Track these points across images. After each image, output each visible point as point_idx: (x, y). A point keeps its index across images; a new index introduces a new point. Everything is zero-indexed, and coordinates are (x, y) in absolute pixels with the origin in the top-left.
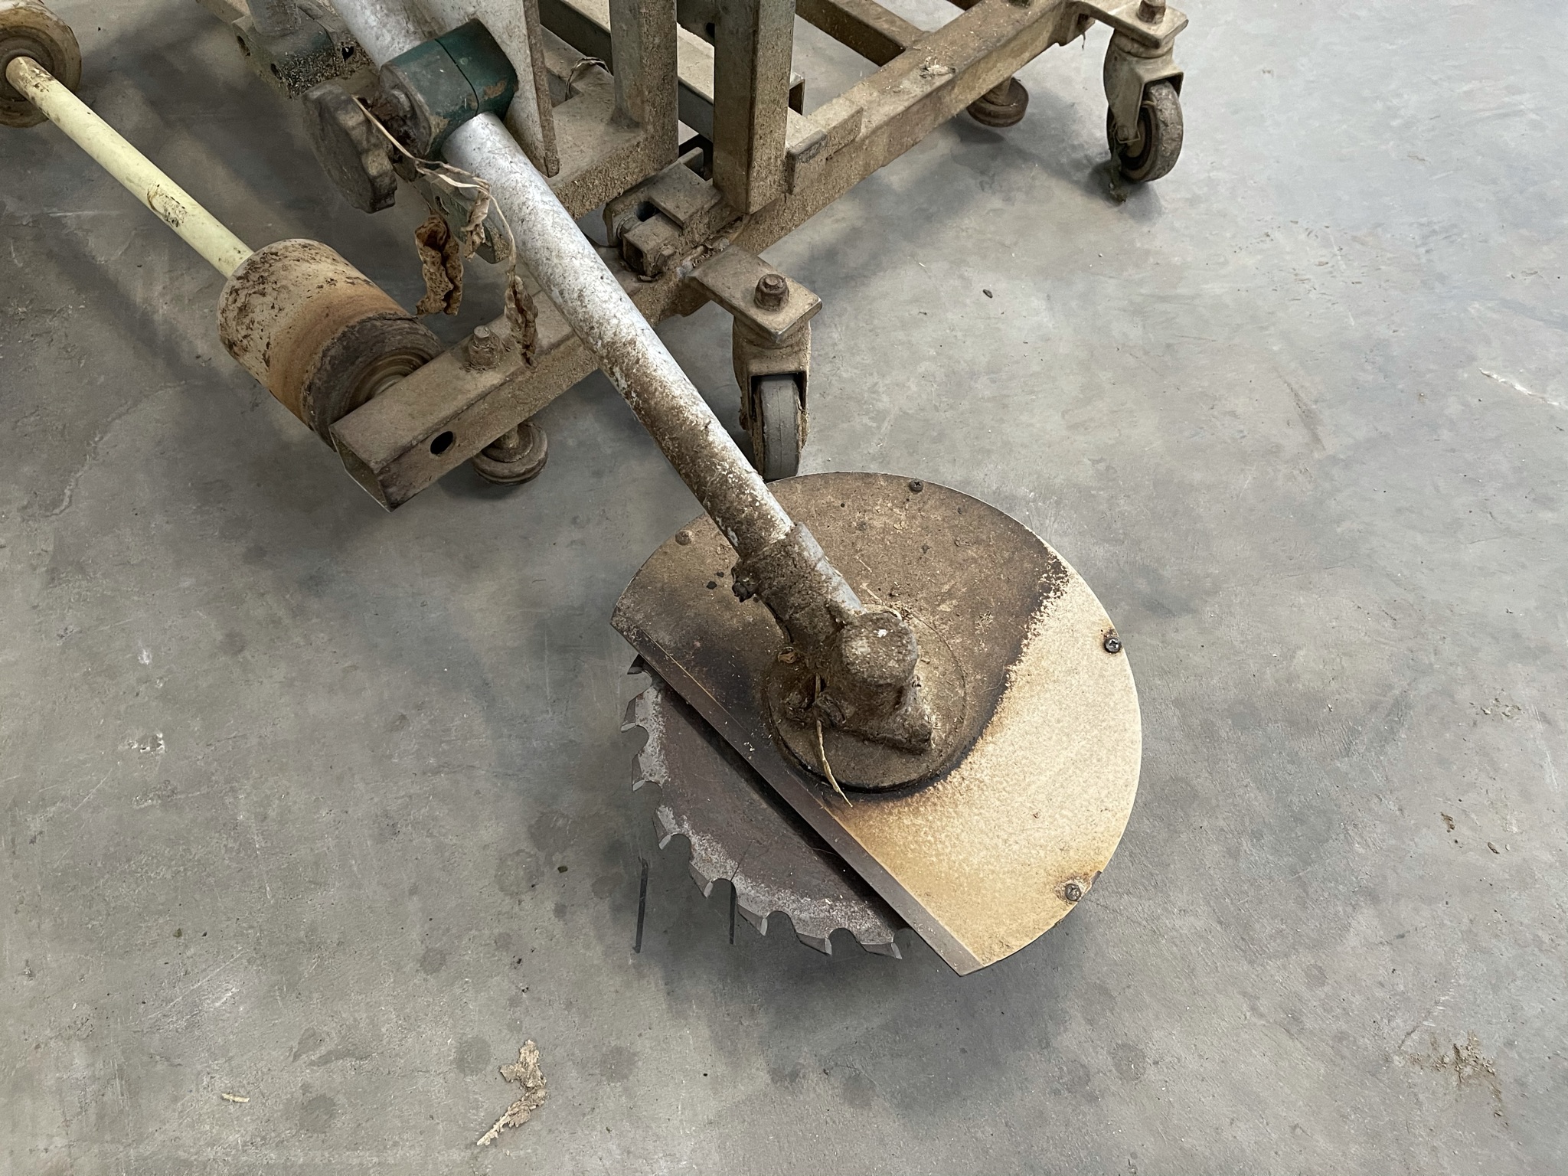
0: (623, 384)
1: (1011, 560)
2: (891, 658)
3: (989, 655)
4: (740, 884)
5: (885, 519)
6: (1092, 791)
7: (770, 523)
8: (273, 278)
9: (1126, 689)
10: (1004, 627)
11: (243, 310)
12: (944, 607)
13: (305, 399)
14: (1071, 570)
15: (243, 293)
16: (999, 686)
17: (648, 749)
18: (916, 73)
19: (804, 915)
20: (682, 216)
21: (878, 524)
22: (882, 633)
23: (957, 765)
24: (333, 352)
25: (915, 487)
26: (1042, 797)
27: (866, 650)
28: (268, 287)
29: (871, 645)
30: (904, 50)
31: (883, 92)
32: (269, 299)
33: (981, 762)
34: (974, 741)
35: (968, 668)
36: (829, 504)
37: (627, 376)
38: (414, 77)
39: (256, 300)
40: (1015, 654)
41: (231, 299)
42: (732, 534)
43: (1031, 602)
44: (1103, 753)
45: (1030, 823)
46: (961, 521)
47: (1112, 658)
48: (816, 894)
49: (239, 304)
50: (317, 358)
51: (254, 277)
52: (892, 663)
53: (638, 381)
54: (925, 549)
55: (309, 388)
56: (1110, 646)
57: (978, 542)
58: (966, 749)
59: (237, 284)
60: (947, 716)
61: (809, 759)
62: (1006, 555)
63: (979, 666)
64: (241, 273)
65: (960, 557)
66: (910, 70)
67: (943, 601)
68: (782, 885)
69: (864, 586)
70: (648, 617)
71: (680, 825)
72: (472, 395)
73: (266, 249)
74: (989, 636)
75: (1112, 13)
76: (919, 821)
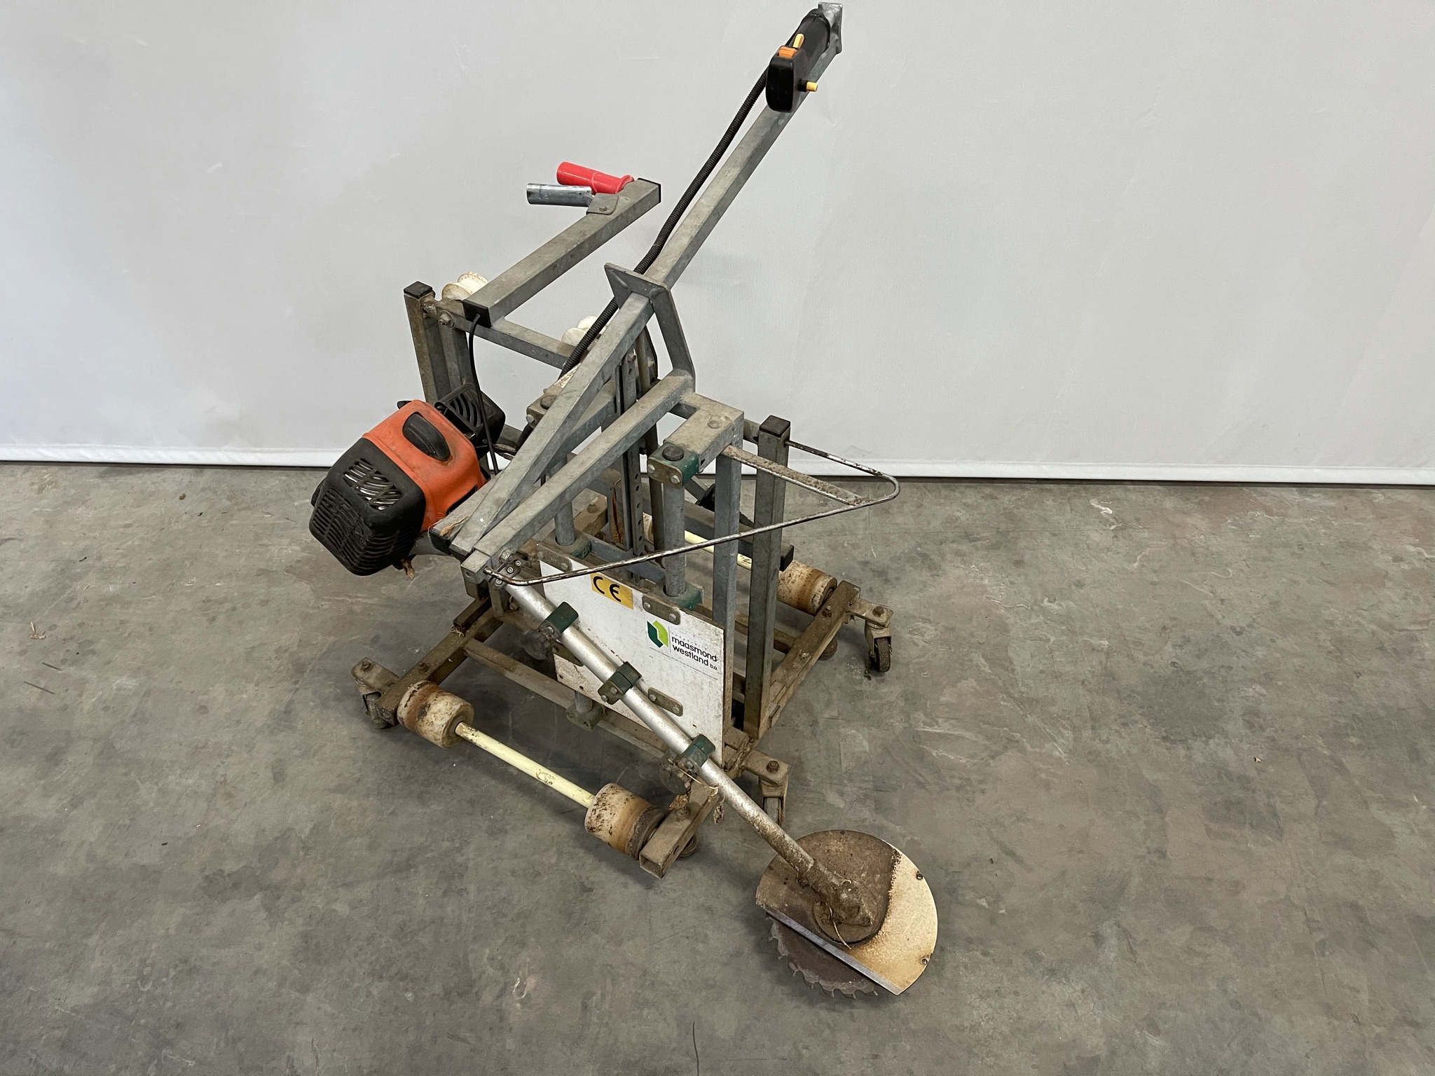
0: (757, 828)
1: (881, 853)
2: (854, 897)
3: (882, 888)
4: (822, 982)
5: (835, 847)
6: (924, 928)
7: (808, 862)
8: (608, 803)
9: (927, 891)
10: (884, 878)
11: (599, 817)
12: (863, 875)
13: (629, 845)
14: (901, 853)
15: (598, 811)
16: (887, 899)
17: (779, 944)
18: (798, 659)
19: (845, 988)
20: (736, 746)
21: (833, 849)
22: (850, 890)
23: (880, 929)
24: (638, 827)
25: (843, 832)
26: (909, 933)
27: (846, 896)
28: (607, 807)
29: (847, 894)
30: (790, 649)
31: (788, 670)
32: (608, 811)
33: (887, 926)
34: (884, 919)
35: (876, 894)
36: (815, 845)
37: (758, 826)
38: (693, 758)
39: (604, 812)
40: (890, 887)
41: (593, 813)
42: (796, 867)
43: (891, 867)
44: (925, 915)
45: (907, 942)
46: (860, 843)
47: (920, 881)
48: (847, 981)
49: (597, 814)
50: (632, 830)
51: (601, 804)
52: (855, 899)
53: (762, 827)
54: (851, 855)
55: (631, 840)
56: (919, 876)
57: (868, 849)
58: (882, 922)
59: (595, 807)
60: (873, 913)
61: (834, 937)
62: (879, 852)
63: (879, 893)
64: (595, 803)
65: (864, 855)
66: (795, 657)
67: (862, 873)
68: (835, 980)
69: (835, 873)
70: (767, 899)
71: (797, 967)
72: (683, 830)
73: (600, 792)
74: (880, 882)
75: (864, 615)
76: (873, 949)
